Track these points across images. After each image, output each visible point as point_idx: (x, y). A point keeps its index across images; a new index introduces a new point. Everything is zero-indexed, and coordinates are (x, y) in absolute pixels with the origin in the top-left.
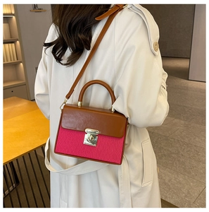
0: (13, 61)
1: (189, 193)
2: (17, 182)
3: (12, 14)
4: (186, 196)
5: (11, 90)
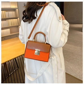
0: (17, 25)
1: (79, 72)
2: (18, 67)
3: (16, 8)
4: (78, 73)
5: (16, 35)
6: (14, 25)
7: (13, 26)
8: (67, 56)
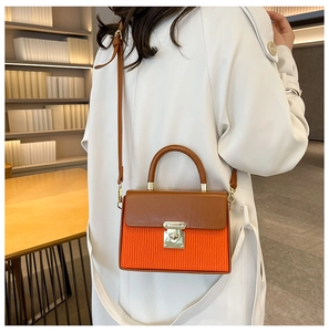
3: (89, 65)
6: (74, 129)
7: (69, 129)
8: (277, 263)
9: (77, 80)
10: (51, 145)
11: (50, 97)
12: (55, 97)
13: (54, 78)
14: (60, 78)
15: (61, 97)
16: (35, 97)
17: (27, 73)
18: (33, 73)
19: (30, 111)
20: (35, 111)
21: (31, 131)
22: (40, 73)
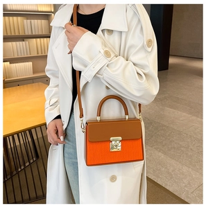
1: (189, 184)
3: (51, 12)
6: (43, 54)
7: (40, 54)
8: (164, 139)
9: (44, 22)
10: (29, 64)
11: (27, 34)
12: (30, 34)
13: (29, 21)
14: (33, 21)
15: (34, 34)
16: (17, 34)
17: (11, 18)
18: (15, 18)
19: (14, 43)
20: (18, 43)
21: (16, 56)
22: (19, 18)
